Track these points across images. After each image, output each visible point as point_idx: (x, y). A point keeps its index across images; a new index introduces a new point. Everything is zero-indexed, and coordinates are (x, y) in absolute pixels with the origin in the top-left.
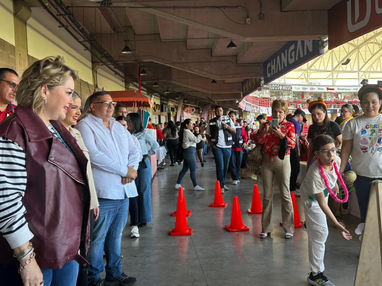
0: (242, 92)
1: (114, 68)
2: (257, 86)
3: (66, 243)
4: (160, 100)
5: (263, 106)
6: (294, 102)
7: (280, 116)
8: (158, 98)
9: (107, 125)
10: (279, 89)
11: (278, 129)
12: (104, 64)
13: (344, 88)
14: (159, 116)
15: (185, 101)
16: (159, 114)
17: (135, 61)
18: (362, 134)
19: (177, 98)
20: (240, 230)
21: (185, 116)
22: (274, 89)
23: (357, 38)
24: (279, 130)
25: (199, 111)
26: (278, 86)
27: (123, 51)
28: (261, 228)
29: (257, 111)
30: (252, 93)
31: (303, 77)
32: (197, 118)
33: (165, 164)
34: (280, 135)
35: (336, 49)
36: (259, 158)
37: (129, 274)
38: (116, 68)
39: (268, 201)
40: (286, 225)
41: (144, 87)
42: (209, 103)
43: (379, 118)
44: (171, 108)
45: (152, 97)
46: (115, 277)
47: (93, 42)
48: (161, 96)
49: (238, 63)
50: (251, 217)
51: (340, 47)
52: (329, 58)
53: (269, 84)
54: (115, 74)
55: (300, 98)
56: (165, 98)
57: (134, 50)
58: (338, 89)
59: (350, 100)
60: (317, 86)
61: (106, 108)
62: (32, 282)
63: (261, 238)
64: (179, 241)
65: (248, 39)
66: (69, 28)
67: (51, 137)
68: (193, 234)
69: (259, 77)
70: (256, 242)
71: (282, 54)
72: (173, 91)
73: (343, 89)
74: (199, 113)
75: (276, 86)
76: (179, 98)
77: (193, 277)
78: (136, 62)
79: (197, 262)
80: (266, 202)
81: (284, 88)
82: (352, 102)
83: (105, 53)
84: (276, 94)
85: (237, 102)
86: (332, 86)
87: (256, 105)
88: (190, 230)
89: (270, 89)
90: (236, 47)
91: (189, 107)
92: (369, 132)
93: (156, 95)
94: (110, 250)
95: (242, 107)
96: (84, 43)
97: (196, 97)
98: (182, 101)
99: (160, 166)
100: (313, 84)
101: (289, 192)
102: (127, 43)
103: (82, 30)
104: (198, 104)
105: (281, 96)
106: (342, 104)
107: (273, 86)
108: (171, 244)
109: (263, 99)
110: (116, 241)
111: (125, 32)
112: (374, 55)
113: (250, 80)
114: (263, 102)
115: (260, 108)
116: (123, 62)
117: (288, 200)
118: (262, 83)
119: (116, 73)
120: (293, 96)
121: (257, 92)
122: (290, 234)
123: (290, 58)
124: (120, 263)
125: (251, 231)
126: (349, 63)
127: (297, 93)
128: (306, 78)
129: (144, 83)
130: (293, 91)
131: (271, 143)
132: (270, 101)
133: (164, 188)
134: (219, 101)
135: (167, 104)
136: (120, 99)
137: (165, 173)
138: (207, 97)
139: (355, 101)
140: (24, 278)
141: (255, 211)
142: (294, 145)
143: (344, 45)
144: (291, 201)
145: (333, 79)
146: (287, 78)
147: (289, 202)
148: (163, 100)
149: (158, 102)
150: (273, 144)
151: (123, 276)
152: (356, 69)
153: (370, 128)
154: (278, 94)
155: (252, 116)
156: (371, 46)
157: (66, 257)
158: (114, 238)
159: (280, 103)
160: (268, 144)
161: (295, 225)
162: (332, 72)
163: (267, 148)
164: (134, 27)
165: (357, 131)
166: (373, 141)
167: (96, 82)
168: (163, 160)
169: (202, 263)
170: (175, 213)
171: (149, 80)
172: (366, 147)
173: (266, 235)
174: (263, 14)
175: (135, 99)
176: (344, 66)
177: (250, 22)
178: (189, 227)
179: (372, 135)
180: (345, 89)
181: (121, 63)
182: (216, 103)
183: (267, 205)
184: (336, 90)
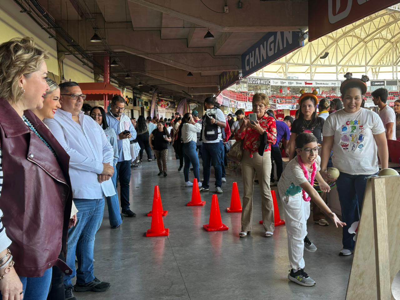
0: (219, 86)
1: (82, 58)
2: (235, 80)
3: (47, 248)
4: (132, 94)
5: (241, 101)
6: (272, 96)
7: (260, 110)
8: (131, 91)
9: (77, 119)
10: (257, 83)
11: (256, 124)
12: (71, 53)
13: (323, 82)
14: (132, 111)
15: (160, 95)
16: (132, 109)
17: (105, 50)
18: (342, 131)
19: (151, 92)
20: (218, 229)
21: (159, 111)
22: (252, 82)
23: (336, 31)
24: (258, 125)
25: (175, 105)
26: (256, 79)
27: (91, 40)
28: (241, 227)
29: (235, 106)
30: (230, 87)
31: (281, 70)
32: (172, 114)
33: (138, 161)
34: (260, 131)
35: (314, 42)
36: (239, 154)
37: (102, 279)
38: (84, 58)
39: (248, 199)
40: (266, 224)
41: (115, 79)
42: (185, 97)
43: (360, 113)
44: (145, 102)
45: (124, 89)
46: (87, 282)
47: (58, 29)
48: (133, 89)
49: (215, 55)
50: (230, 215)
51: (318, 40)
52: (308, 52)
53: (247, 77)
54: (83, 65)
55: (278, 92)
56: (138, 92)
57: (104, 39)
58: (317, 84)
59: (328, 95)
60: (295, 80)
61: (75, 101)
62: (11, 292)
63: (241, 237)
64: (155, 243)
65: (226, 29)
66: (32, 13)
67: (28, 131)
68: (169, 234)
69: (236, 70)
70: (235, 242)
71: (261, 46)
72: (147, 84)
73: (321, 84)
74: (175, 108)
75: (254, 80)
76: (153, 92)
77: (170, 280)
78: (106, 52)
79: (175, 264)
80: (246, 200)
81: (262, 82)
82: (330, 97)
83: (72, 41)
84: (254, 89)
85: (214, 96)
86: (311, 80)
87: (234, 100)
88: (167, 230)
89: (248, 83)
90: (214, 37)
91: (164, 101)
92: (350, 128)
93: (128, 88)
94: (82, 254)
95: (220, 101)
96: (48, 30)
97: (172, 90)
98: (156, 94)
99: (133, 163)
100: (291, 78)
101: (269, 190)
102: (96, 30)
103: (46, 16)
104: (173, 98)
105: (259, 90)
106: (320, 99)
107: (251, 80)
108: (146, 245)
109: (241, 94)
110: (89, 245)
111: (94, 19)
112: (353, 49)
113: (228, 73)
114: (241, 96)
115: (237, 102)
116: (92, 52)
117: (268, 198)
118: (240, 76)
119: (85, 64)
120: (272, 91)
121: (235, 86)
122: (270, 233)
123: (269, 50)
124: (93, 267)
125: (230, 230)
126: (328, 56)
127: (276, 88)
128: (285, 71)
129: (115, 75)
130: (271, 85)
131: (252, 138)
132: (248, 95)
133: (138, 187)
134: (195, 95)
135: (140, 98)
136: (90, 92)
137: (139, 171)
138: (183, 91)
139: (333, 96)
140: (4, 289)
141: (234, 209)
142: (275, 140)
143: (322, 37)
144: (271, 199)
145: (312, 73)
146: (265, 72)
147: (269, 200)
148: (136, 94)
149: (131, 96)
150: (253, 139)
151: (96, 281)
152: (334, 63)
153: (351, 124)
154: (256, 88)
155: (229, 111)
156: (349, 39)
157: (47, 264)
158: (87, 241)
159: (260, 97)
160: (248, 139)
161: (275, 223)
162: (310, 65)
163: (247, 144)
164: (103, 14)
165: (337, 128)
166: (354, 138)
167: (62, 73)
168: (137, 158)
169: (180, 265)
170: (150, 212)
171: (121, 72)
172: (347, 144)
173: (245, 234)
174: (242, 3)
175: (106, 92)
176: (322, 60)
177: (228, 10)
178: (166, 228)
179: (352, 131)
180: (323, 84)
181: (89, 52)
182: (192, 97)
183: (247, 203)
184: (314, 85)
